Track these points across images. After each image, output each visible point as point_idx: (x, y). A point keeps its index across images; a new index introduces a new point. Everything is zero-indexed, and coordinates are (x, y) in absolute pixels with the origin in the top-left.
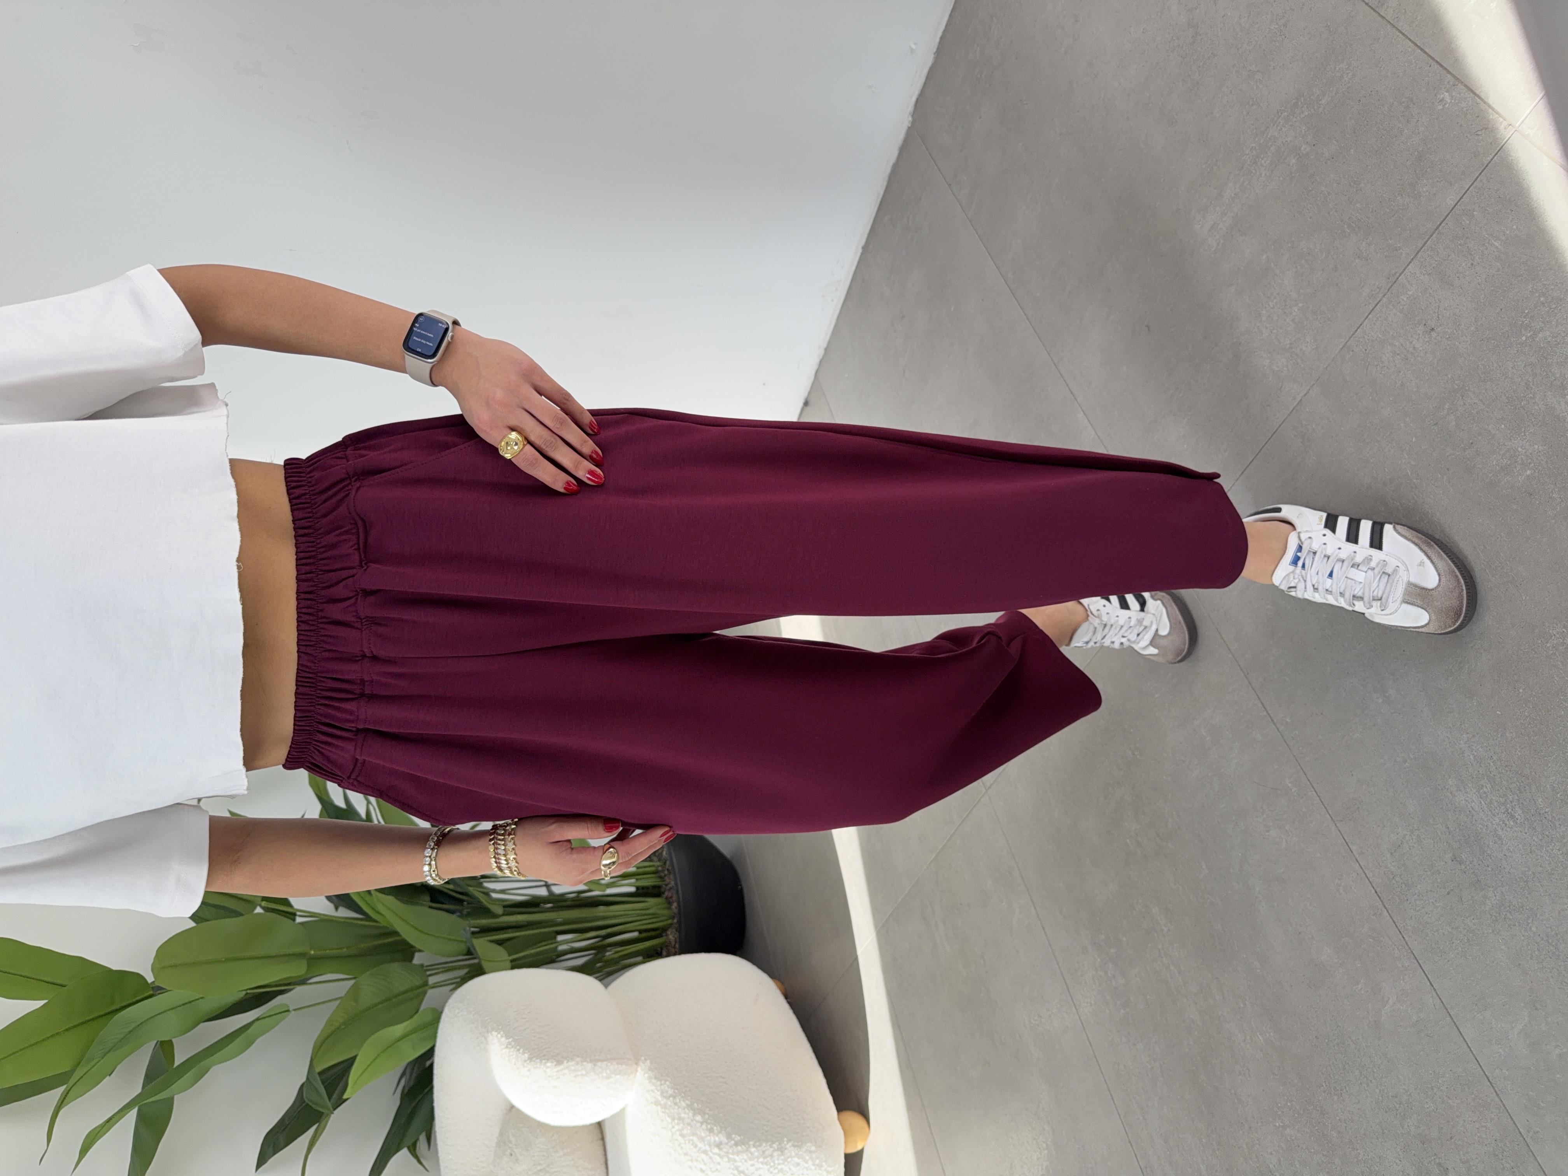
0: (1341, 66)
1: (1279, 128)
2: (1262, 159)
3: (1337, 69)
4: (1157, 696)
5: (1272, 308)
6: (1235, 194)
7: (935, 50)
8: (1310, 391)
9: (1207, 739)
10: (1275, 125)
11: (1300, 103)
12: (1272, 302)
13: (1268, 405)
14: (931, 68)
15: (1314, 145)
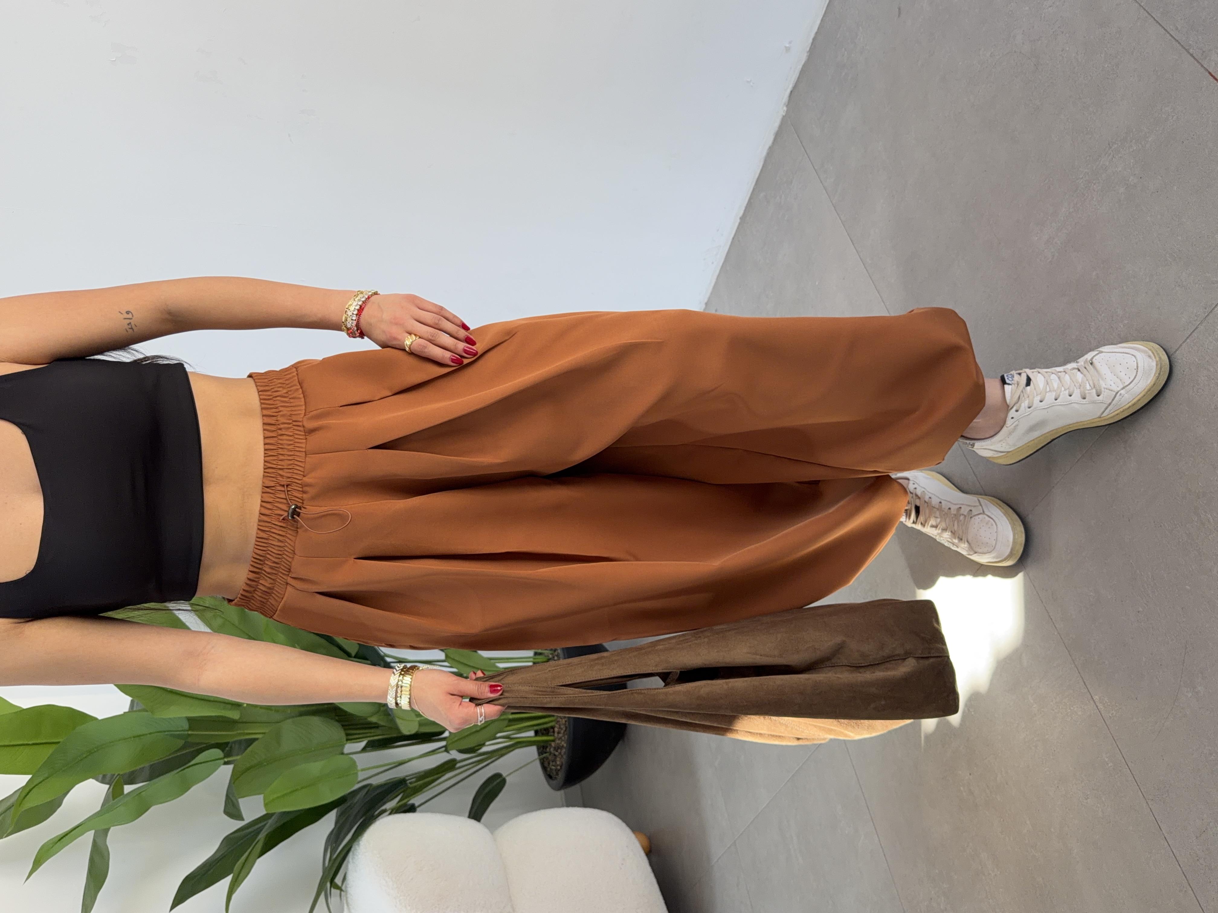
0: (1166, 109)
2: (1095, 184)
6: (1069, 213)
7: (808, 49)
10: (1107, 155)
11: (1129, 138)
14: (804, 66)
15: (1141, 178)
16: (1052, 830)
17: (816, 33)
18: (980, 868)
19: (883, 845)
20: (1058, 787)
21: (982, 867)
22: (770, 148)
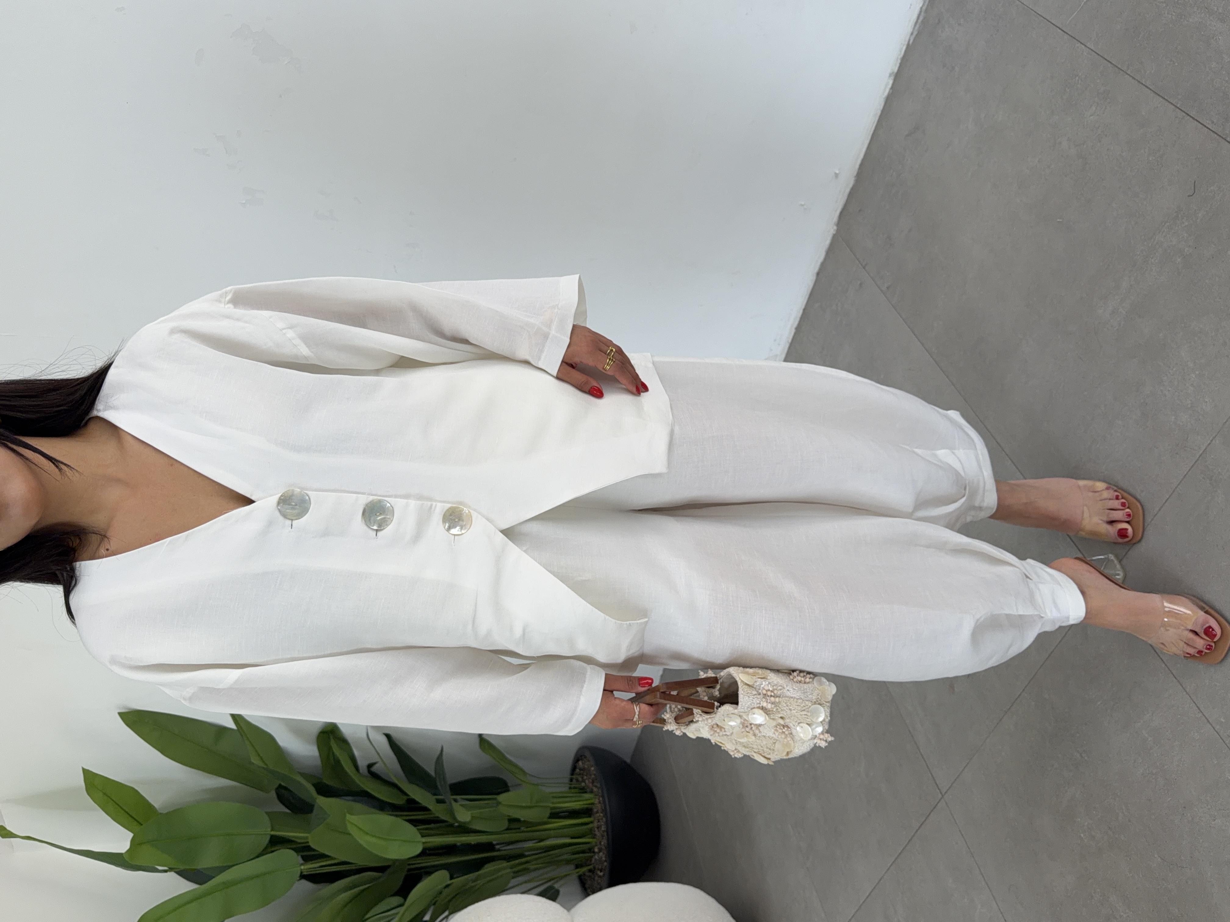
0: (1212, 188)
1: (1164, 234)
2: (1152, 258)
3: (1209, 190)
4: (1099, 703)
5: (1171, 375)
6: (1131, 286)
7: (855, 173)
8: (1214, 442)
9: (1149, 740)
10: (1161, 233)
11: (1180, 216)
12: (1172, 369)
13: (1177, 454)
14: (852, 189)
15: (1195, 248)
16: (1183, 858)
17: (863, 160)
18: (1111, 911)
19: (1002, 910)
20: (1183, 814)
21: (1113, 911)
22: (823, 265)
